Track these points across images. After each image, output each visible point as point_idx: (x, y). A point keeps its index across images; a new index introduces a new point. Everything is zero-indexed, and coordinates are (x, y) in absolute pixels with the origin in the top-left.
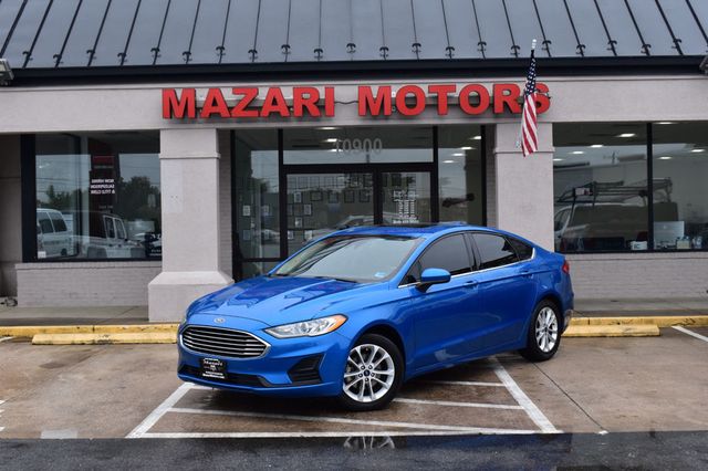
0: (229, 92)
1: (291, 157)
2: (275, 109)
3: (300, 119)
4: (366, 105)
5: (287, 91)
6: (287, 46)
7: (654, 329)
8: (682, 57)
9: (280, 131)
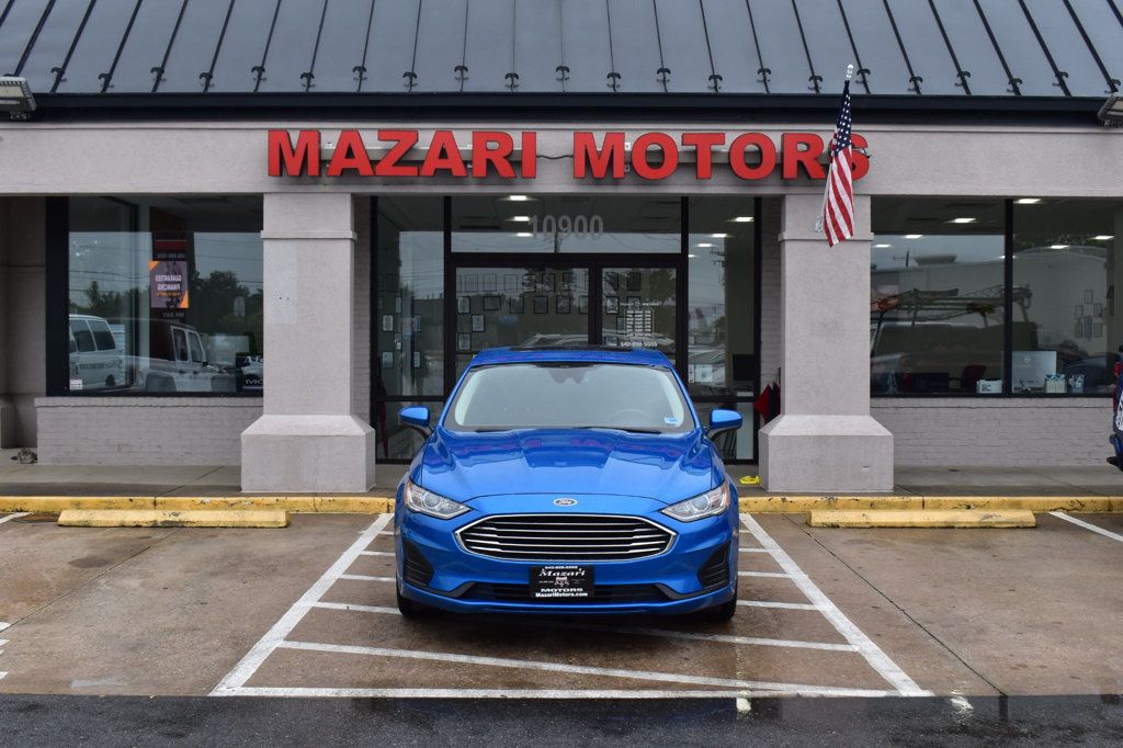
0: (371, 138)
1: (465, 242)
2: (443, 164)
3: (482, 181)
4: (586, 162)
5: (463, 138)
6: (463, 69)
7: (1027, 516)
8: (1069, 99)
9: (447, 199)
